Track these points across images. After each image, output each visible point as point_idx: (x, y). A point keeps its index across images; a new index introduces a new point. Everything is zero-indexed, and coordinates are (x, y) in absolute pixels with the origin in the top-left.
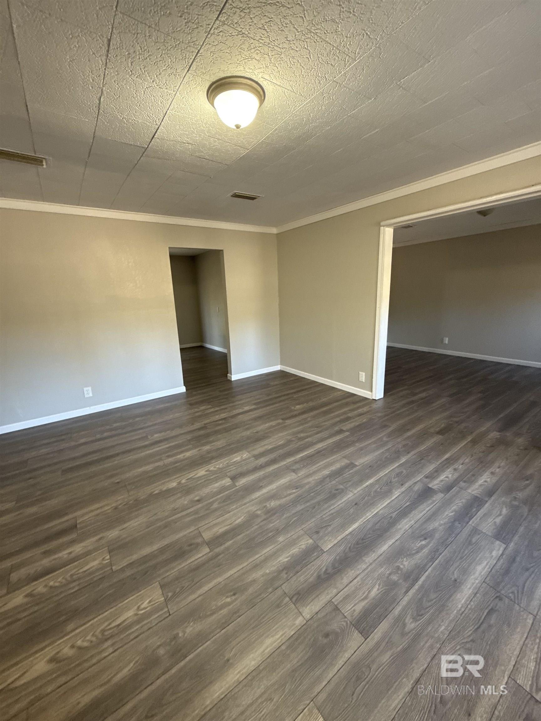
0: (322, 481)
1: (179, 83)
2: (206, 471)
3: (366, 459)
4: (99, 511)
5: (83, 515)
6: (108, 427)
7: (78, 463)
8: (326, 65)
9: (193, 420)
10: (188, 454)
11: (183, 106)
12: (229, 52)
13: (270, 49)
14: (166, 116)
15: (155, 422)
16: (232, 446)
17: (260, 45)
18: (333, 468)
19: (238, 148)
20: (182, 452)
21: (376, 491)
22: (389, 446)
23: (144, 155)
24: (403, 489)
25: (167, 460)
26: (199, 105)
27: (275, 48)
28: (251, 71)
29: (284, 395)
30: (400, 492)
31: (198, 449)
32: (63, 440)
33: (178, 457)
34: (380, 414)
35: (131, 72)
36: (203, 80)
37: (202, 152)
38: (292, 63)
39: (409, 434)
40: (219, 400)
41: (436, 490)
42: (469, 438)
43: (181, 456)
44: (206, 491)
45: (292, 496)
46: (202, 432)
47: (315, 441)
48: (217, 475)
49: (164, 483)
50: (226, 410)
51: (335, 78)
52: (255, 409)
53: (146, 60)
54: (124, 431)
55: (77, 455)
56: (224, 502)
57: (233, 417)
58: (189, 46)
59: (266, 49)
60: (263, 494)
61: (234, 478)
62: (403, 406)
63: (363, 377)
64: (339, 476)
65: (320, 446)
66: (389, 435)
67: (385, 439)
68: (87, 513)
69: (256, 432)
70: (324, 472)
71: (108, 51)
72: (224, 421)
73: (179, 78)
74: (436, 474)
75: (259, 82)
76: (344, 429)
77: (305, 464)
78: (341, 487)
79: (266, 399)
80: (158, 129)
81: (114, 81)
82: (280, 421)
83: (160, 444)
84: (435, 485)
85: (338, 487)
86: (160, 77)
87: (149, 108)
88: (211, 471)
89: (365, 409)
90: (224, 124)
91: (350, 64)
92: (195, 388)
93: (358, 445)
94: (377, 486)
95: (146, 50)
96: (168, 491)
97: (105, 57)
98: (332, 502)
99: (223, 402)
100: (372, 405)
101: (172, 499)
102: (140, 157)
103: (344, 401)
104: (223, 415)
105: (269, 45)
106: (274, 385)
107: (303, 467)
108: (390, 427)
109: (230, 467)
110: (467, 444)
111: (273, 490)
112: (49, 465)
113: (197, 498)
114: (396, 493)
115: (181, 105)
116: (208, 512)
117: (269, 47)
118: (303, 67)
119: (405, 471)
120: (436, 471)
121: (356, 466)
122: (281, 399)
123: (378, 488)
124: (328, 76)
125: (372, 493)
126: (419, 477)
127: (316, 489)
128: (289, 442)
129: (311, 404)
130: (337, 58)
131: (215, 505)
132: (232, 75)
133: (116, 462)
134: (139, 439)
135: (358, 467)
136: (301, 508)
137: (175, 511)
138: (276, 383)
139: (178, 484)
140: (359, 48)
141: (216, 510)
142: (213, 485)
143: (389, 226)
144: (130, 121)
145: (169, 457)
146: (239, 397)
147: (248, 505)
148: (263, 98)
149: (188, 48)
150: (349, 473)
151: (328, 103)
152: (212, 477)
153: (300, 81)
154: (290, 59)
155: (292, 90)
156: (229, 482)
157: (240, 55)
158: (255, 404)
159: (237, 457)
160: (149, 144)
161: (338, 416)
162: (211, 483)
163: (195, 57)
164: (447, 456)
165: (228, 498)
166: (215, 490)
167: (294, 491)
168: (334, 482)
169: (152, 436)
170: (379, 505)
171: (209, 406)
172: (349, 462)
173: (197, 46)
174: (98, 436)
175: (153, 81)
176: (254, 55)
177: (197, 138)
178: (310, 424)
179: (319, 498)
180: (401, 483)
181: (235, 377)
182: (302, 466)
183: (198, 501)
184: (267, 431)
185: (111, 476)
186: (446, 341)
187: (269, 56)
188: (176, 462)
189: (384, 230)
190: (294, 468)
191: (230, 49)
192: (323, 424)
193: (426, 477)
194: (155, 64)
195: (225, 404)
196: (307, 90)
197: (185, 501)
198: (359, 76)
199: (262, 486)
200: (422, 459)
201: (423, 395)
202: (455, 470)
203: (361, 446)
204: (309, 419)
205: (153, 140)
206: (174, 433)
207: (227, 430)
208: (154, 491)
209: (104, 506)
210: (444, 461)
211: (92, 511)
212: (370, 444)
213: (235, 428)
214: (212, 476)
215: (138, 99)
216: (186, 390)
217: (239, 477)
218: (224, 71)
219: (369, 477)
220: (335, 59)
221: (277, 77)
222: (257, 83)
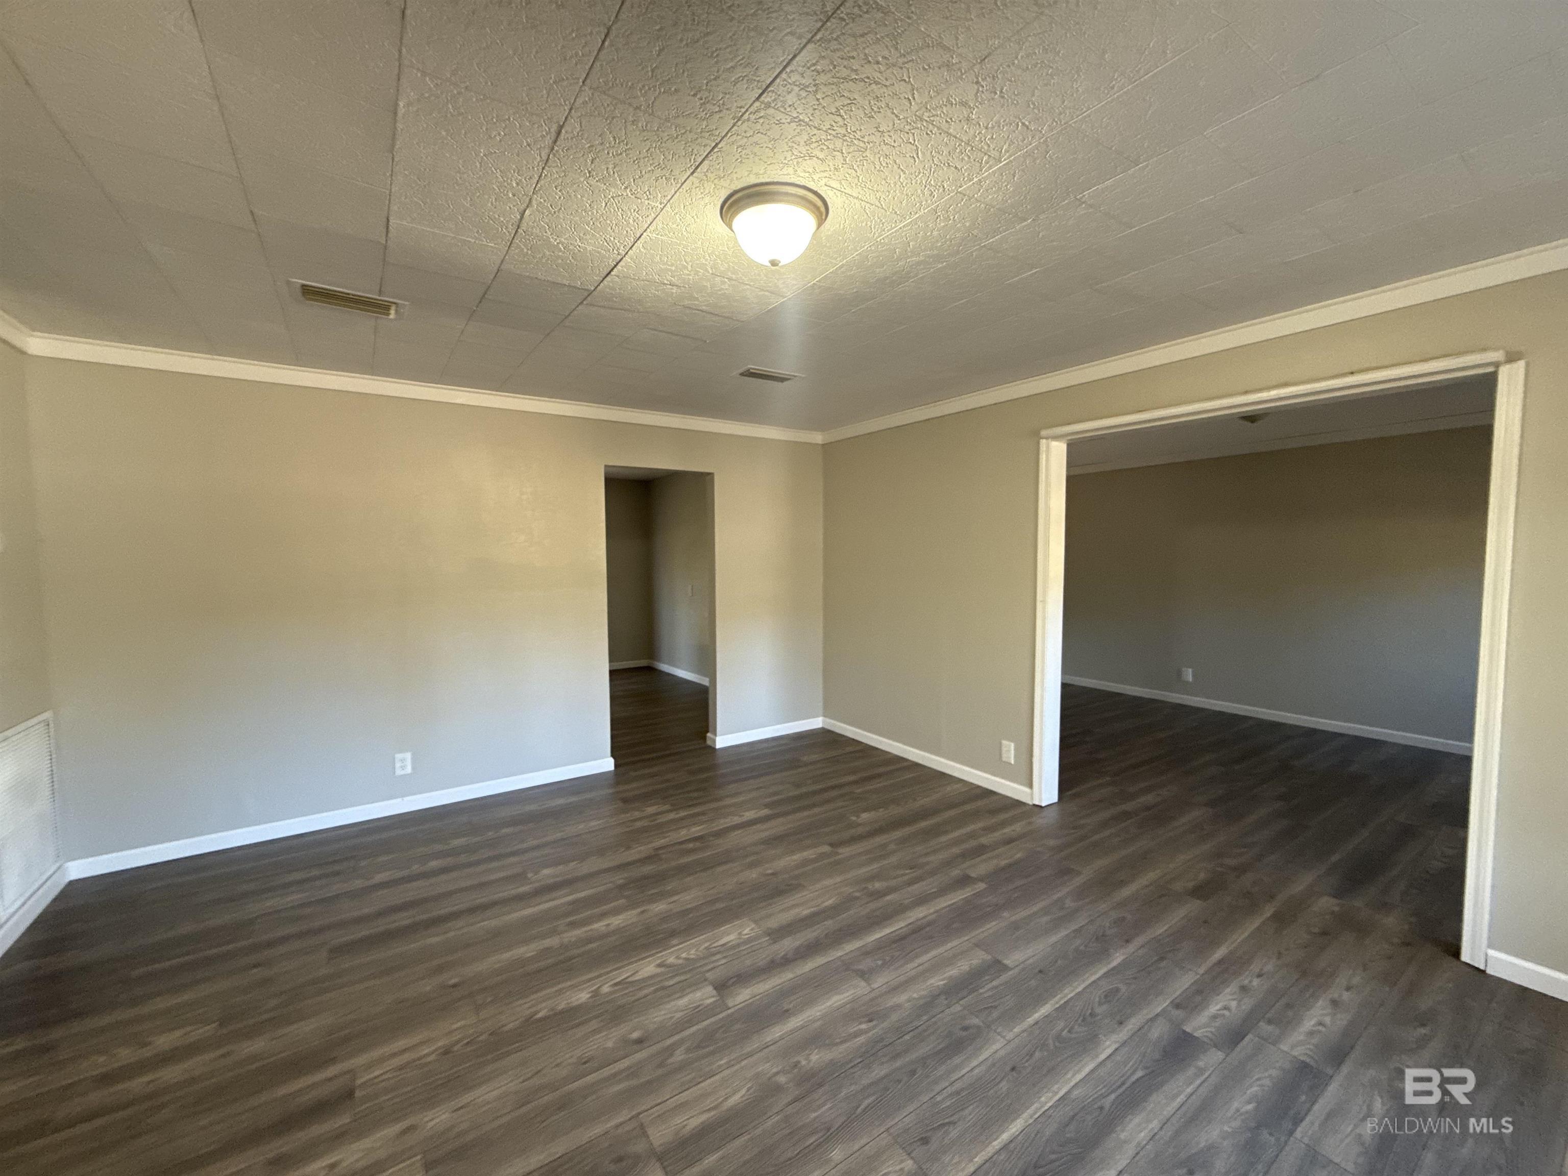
0: (928, 1004)
1: (673, 192)
2: (659, 966)
3: (1030, 952)
4: (407, 1057)
5: (369, 1066)
6: (438, 847)
7: (364, 932)
8: (945, 169)
9: (631, 837)
10: (616, 921)
11: (674, 226)
12: (771, 146)
13: (845, 143)
14: (639, 242)
15: (544, 840)
16: (719, 905)
17: (829, 137)
18: (953, 972)
19: (767, 293)
20: (603, 915)
21: (1058, 1037)
22: (1081, 921)
23: (585, 302)
24: (1123, 1034)
25: (570, 934)
26: (704, 226)
27: (856, 142)
28: (807, 175)
29: (833, 788)
30: (1116, 1042)
31: (639, 910)
32: (338, 873)
33: (595, 926)
34: (1052, 843)
35: (590, 172)
36: (718, 187)
37: (697, 299)
38: (884, 165)
39: (1126, 892)
40: (689, 792)
41: (1205, 1040)
42: (1269, 911)
43: (599, 926)
44: (658, 1016)
45: (862, 1039)
46: (647, 869)
47: (906, 902)
48: (683, 978)
49: (560, 992)
50: (704, 818)
51: (960, 187)
52: (767, 818)
53: (620, 157)
54: (474, 858)
55: (366, 911)
56: (698, 1047)
57: (719, 834)
58: (701, 137)
59: (838, 143)
60: (792, 1032)
61: (722, 987)
62: (1104, 825)
63: (1009, 751)
64: (969, 994)
65: (919, 913)
66: (1081, 893)
67: (1069, 903)
68: (382, 1060)
69: (773, 874)
70: (932, 981)
71: (555, 142)
72: (698, 844)
73: (674, 183)
74: (1198, 998)
75: (819, 191)
76: (973, 875)
77: (888, 958)
78: (975, 1021)
79: (791, 794)
80: (620, 261)
81: (556, 187)
82: (826, 849)
83: (554, 895)
84: (1200, 1028)
85: (967, 1023)
86: (640, 182)
87: (609, 229)
88: (670, 966)
89: (1018, 828)
90: (745, 255)
91: (990, 168)
92: (634, 763)
93: (1008, 917)
94: (1061, 1024)
95: (623, 141)
96: (572, 1011)
97: (547, 151)
98: (957, 1060)
99: (696, 798)
100: (1034, 819)
101: (580, 1032)
102: (576, 304)
103: (967, 807)
104: (696, 830)
105: (845, 138)
106: (811, 763)
107: (883, 965)
108: (1079, 873)
109: (714, 958)
110: (1263, 923)
111: (814, 1021)
112: (300, 935)
113: (635, 1035)
114: (1108, 1043)
115: (670, 224)
116: (660, 1072)
117: (846, 140)
118: (902, 170)
119: (1123, 988)
120: (1199, 992)
121: (1006, 968)
122: (826, 795)
123: (1062, 1030)
124: (948, 185)
125: (1051, 1041)
126: (1161, 1005)
127: (917, 1023)
128: (847, 902)
129: (895, 811)
130: (966, 158)
131: (679, 1056)
132: (772, 180)
133: (452, 934)
134: (507, 879)
135: (1011, 973)
136: (883, 1073)
137: (586, 1064)
138: (815, 757)
139: (591, 997)
140: (1007, 144)
141: (681, 1068)
142: (673, 1003)
143: (1056, 438)
144: (571, 247)
145: (573, 925)
146: (732, 788)
147: (756, 1057)
148: (824, 217)
149: (700, 140)
150: (990, 986)
151: (944, 226)
152: (671, 982)
153: (895, 191)
154: (879, 158)
155: (879, 205)
156: (713, 997)
157: (790, 152)
158: (767, 806)
159: (729, 934)
160: (599, 285)
161: (957, 842)
162: (669, 996)
163: (710, 152)
164: (1221, 952)
165: (709, 1037)
166: (678, 1015)
167: (863, 1026)
168: (957, 1008)
169: (536, 873)
170: (1069, 1076)
171: (667, 807)
172: (988, 957)
173: (716, 138)
174: (416, 868)
175: (626, 188)
176: (817, 152)
177: (691, 277)
178: (893, 859)
179: (923, 1050)
180: (1118, 1018)
181: (722, 741)
182: (880, 962)
183: (639, 1041)
184: (796, 872)
185: (440, 969)
186: (1189, 675)
187: (842, 153)
188: (590, 940)
189: (1048, 447)
190: (861, 967)
191: (773, 142)
192: (924, 860)
193: (1177, 1006)
194: (634, 162)
195: (700, 804)
196: (907, 205)
197: (609, 1040)
198: (1006, 186)
199: (787, 1011)
200: (1162, 959)
201: (1149, 799)
202: (1244, 989)
203: (1013, 918)
204: (892, 847)
205: (608, 279)
206: (587, 867)
207: (706, 866)
208: (536, 1013)
209: (422, 1043)
210: (1215, 964)
211: (394, 1055)
212: (1035, 914)
213: (725, 863)
214: (672, 977)
215: (593, 213)
216: (616, 766)
217: (734, 984)
218: (757, 174)
219: (1039, 1000)
220: (963, 159)
221: (854, 185)
222: (815, 193)
